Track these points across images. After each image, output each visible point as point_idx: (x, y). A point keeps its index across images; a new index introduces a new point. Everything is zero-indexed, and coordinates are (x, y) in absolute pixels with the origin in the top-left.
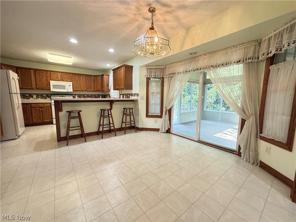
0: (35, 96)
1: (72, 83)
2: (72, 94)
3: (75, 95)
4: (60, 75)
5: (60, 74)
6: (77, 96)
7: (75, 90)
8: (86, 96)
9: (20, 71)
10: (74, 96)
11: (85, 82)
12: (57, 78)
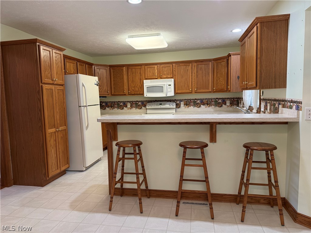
0: (129, 105)
1: (173, 80)
2: (175, 100)
3: (181, 101)
4: (157, 69)
5: (157, 67)
6: (183, 102)
7: (179, 92)
8: (199, 102)
9: (113, 71)
10: (178, 102)
11: (196, 76)
12: (153, 74)
